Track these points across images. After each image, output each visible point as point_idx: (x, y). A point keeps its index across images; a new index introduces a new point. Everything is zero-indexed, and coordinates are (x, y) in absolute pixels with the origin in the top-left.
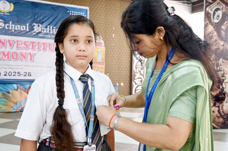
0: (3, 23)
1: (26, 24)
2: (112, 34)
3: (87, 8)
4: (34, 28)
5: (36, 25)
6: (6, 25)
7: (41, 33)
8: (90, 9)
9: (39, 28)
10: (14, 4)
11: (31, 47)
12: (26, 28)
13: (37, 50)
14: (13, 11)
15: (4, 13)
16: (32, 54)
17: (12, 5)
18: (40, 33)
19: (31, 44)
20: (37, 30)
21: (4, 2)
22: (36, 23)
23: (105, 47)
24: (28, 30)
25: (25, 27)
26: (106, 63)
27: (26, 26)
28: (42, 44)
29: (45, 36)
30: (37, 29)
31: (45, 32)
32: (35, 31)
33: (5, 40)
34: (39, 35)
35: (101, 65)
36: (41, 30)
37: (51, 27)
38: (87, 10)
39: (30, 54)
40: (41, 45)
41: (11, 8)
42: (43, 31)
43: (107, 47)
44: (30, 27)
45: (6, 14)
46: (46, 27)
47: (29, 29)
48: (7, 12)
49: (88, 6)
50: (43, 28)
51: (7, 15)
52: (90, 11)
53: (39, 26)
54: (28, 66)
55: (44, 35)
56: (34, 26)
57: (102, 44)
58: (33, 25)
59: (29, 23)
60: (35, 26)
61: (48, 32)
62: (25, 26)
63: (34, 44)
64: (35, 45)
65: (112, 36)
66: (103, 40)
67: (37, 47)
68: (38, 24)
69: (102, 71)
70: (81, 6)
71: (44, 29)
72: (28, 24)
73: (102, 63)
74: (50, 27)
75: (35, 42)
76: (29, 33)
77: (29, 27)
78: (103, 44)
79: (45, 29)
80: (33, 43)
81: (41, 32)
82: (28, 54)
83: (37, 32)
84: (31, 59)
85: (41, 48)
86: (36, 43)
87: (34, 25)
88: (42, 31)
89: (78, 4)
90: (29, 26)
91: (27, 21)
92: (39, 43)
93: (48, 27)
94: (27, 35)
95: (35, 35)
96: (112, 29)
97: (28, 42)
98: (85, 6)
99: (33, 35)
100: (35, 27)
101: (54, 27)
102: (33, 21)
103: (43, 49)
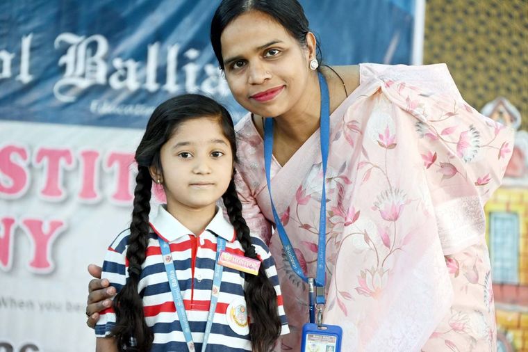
1: (19, 39)
4: (62, 60)
5: (79, 44)
7: (107, 95)
9: (94, 64)
11: (42, 181)
12: (16, 63)
13: (77, 199)
16: (46, 229)
18: (98, 90)
19: (45, 161)
20: (83, 76)
22: (74, 31)
24: (25, 77)
25: (7, 58)
27: (19, 54)
28: (110, 163)
29: (130, 110)
30: (80, 70)
31: (132, 84)
32: (66, 80)
34: (94, 105)
35: (514, 302)
36: (108, 76)
37: (173, 53)
39: (35, 226)
40: (107, 170)
42: (122, 78)
44: (37, 59)
46: (140, 55)
47: (31, 71)
50: (118, 63)
53: (93, 46)
54: (21, 304)
55: (126, 103)
56: (64, 49)
58: (57, 44)
59: (35, 31)
60: (71, 51)
61: (152, 86)
62: (8, 50)
63: (62, 162)
64: (66, 172)
67: (77, 183)
68: (88, 35)
71: (126, 69)
72: (26, 43)
73: (524, 294)
74: (163, 55)
75: (66, 154)
76: (35, 95)
77: (31, 58)
79: (132, 65)
80: (54, 156)
81: (107, 87)
82: (25, 229)
83: (84, 84)
84: (39, 262)
85: (101, 187)
86: (76, 154)
87: (62, 42)
88: (115, 82)
90: (32, 49)
91: (26, 21)
92: (90, 156)
93: (153, 51)
94: (21, 108)
95: (68, 105)
97: (22, 152)
99: (53, 104)
100: (68, 59)
101: (192, 54)
102: (58, 16)
103: (116, 196)
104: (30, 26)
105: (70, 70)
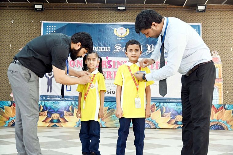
0: (121, 47)
2: (229, 48)
3: (200, 24)
4: (147, 48)
5: (149, 46)
6: (123, 48)
8: (202, 25)
9: (152, 49)
10: (129, 29)
14: (128, 35)
15: (121, 38)
17: (128, 30)
20: (150, 50)
21: (122, 28)
22: (148, 44)
23: (222, 62)
26: (224, 79)
32: (148, 51)
33: (122, 61)
35: (218, 81)
38: (199, 26)
40: (155, 64)
41: (127, 33)
43: (224, 62)
44: (143, 48)
45: (123, 38)
48: (124, 36)
49: (200, 22)
51: (124, 40)
52: (202, 27)
53: (152, 46)
56: (147, 46)
57: (218, 59)
59: (143, 44)
65: (230, 49)
66: (219, 55)
68: (151, 44)
69: (219, 88)
70: (193, 22)
73: (220, 80)
76: (143, 53)
78: (220, 60)
83: (150, 52)
85: (154, 67)
89: (190, 21)
95: (148, 55)
96: (229, 42)
98: (197, 22)
99: (146, 55)
100: (148, 48)
102: (146, 42)
103: (156, 68)
104: (142, 44)
105: (148, 50)
